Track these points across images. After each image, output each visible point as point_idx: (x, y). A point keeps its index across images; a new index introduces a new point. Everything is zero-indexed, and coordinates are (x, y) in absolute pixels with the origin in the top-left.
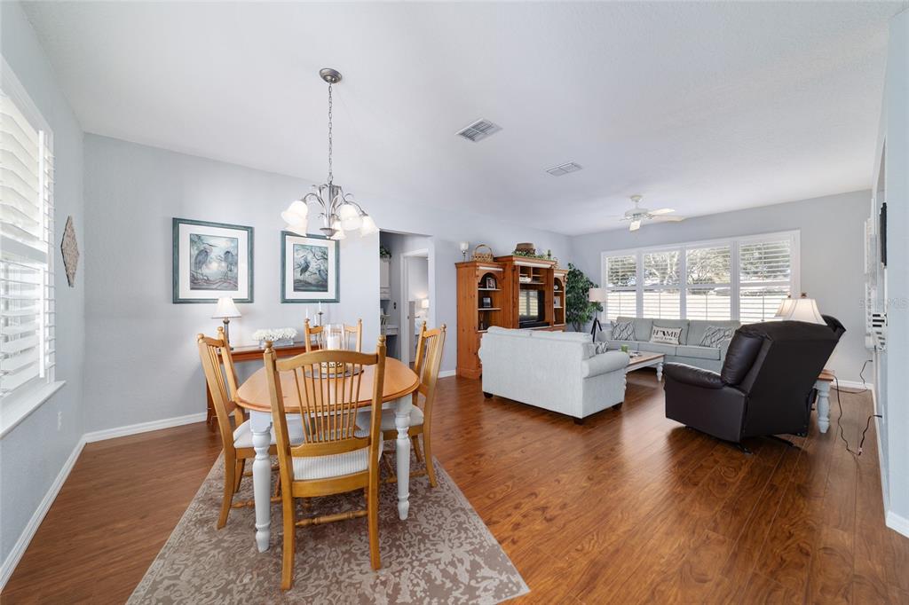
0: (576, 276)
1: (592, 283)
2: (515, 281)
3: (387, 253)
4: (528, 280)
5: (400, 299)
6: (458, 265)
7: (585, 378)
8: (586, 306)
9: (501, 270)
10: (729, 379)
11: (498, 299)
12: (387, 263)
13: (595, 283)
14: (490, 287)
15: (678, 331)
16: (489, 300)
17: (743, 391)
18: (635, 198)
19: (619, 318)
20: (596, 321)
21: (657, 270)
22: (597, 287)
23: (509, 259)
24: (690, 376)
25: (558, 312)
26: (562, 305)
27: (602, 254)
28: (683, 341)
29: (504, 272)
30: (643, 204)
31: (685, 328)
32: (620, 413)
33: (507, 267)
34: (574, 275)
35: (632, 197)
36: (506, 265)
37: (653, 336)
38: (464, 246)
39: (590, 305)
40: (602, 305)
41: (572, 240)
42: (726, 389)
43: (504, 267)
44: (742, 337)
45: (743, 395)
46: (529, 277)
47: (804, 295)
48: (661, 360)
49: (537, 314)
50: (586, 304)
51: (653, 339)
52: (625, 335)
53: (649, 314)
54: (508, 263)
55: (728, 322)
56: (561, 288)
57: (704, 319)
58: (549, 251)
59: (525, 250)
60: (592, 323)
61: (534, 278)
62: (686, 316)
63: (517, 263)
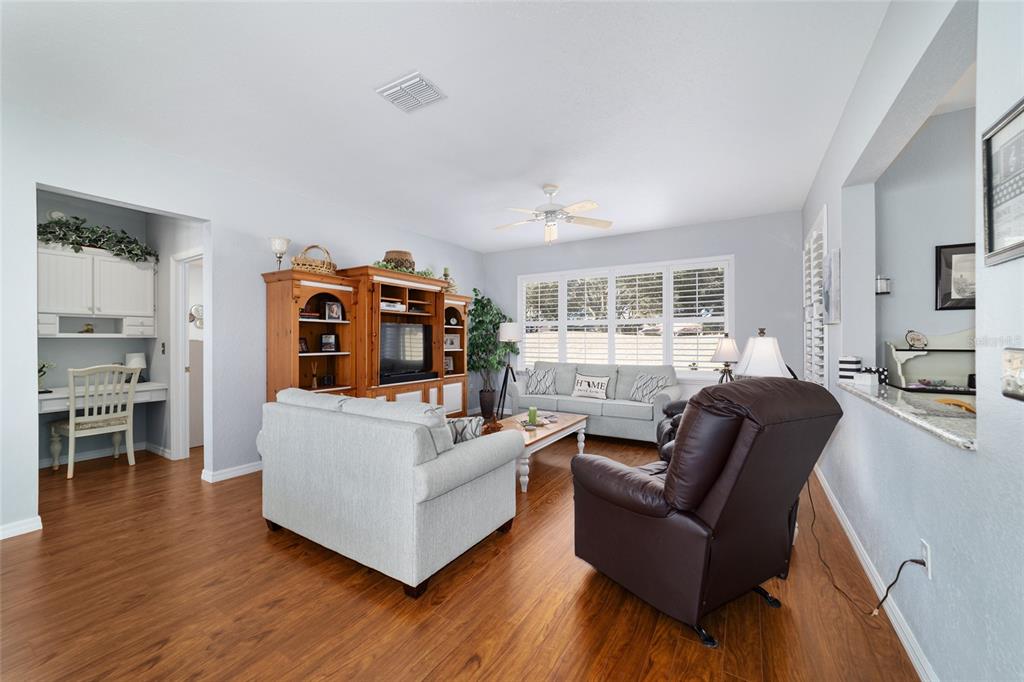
0: (483, 306)
1: (504, 317)
2: (373, 309)
3: (150, 254)
4: (400, 308)
5: (169, 337)
6: (269, 278)
7: (420, 504)
8: (496, 348)
9: (351, 289)
10: (679, 501)
11: (347, 338)
12: (150, 273)
13: (509, 316)
14: (330, 317)
15: (605, 380)
16: (332, 339)
17: (704, 524)
18: (547, 187)
19: (537, 364)
20: (509, 368)
21: (593, 309)
22: (511, 321)
23: (364, 271)
24: (614, 487)
25: (456, 357)
26: (462, 346)
27: (519, 278)
28: (611, 394)
29: (356, 293)
30: (556, 199)
31: (614, 376)
32: (509, 541)
33: (361, 286)
34: (482, 305)
35: (544, 187)
36: (359, 281)
37: (576, 388)
38: (278, 246)
39: (501, 345)
40: (519, 345)
41: (482, 259)
42: (675, 517)
43: (356, 284)
44: (701, 412)
45: (705, 533)
46: (402, 303)
47: (762, 332)
48: (583, 424)
49: (421, 358)
50: (496, 345)
51: (575, 393)
52: (542, 387)
53: (573, 358)
54: (362, 278)
55: (660, 367)
56: (460, 322)
57: (634, 363)
58: (446, 269)
59: (398, 261)
60: (504, 371)
61: (411, 306)
62: (614, 359)
63: (377, 279)
